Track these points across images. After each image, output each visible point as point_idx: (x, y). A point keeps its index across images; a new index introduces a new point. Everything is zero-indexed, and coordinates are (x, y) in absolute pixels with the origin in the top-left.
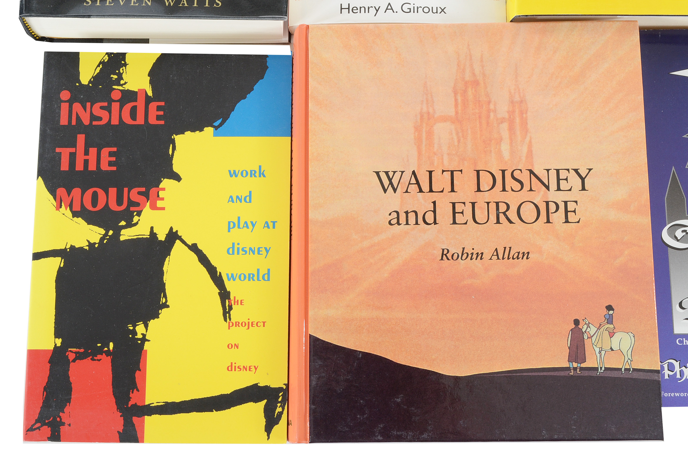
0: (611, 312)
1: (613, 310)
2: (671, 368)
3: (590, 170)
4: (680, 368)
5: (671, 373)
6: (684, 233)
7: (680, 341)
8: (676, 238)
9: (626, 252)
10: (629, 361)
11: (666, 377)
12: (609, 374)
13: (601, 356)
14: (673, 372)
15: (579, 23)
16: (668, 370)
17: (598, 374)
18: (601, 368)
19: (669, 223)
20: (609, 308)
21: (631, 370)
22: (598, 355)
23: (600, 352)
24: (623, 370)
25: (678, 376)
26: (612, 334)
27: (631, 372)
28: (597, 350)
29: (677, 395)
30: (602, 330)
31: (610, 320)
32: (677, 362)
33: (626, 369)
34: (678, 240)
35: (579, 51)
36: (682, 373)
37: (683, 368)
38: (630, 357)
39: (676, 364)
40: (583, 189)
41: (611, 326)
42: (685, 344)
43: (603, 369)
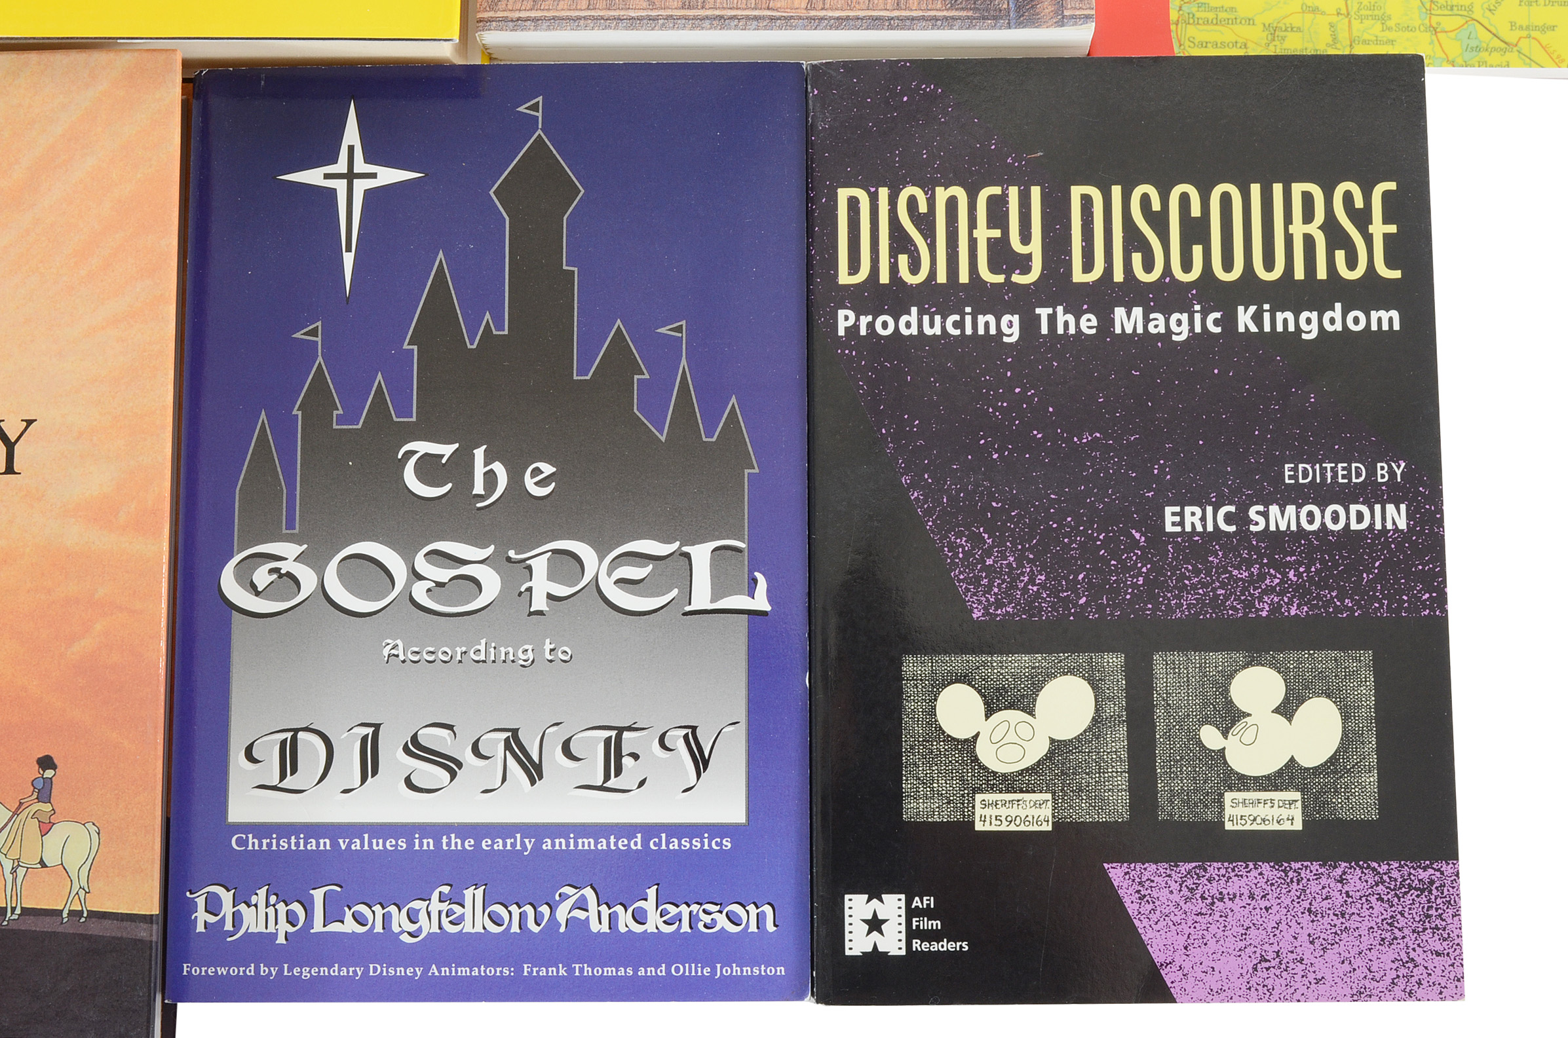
0: (49, 773)
1: (54, 767)
2: (213, 905)
3: (29, 422)
4: (234, 907)
5: (212, 919)
6: (275, 576)
7: (240, 842)
8: (253, 586)
9: (98, 627)
10: (82, 893)
11: (200, 928)
12: (31, 924)
13: (15, 880)
14: (216, 915)
15: (33, 57)
16: (206, 911)
17: (5, 923)
18: (13, 909)
19: (239, 552)
20: (46, 763)
21: (85, 915)
22: (9, 878)
23: (14, 871)
24: (65, 914)
25: (228, 926)
26: (45, 828)
27: (83, 920)
28: (8, 865)
29: (222, 971)
30: (23, 816)
31: (44, 793)
32: (228, 890)
33: (72, 913)
34: (257, 593)
35: (29, 126)
36: (237, 918)
37: (242, 907)
38: (84, 883)
39: (227, 897)
40: (10, 469)
41: (47, 807)
42: (250, 848)
43: (18, 911)
